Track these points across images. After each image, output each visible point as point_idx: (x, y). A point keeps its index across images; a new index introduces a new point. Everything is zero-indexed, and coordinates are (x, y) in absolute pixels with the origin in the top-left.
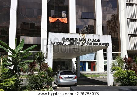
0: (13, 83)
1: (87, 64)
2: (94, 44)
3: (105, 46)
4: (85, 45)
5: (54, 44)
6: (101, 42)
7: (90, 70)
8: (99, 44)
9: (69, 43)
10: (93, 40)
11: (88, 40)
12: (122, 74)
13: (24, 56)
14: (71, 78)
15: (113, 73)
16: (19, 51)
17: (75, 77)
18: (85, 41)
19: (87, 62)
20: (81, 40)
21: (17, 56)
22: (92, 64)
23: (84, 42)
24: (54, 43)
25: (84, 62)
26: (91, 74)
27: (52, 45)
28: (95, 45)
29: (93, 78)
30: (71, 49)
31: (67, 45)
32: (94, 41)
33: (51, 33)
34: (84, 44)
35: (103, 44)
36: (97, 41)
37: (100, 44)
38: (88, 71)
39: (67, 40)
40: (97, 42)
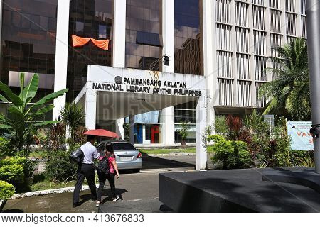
0: (21, 167)
1: (144, 131)
2: (176, 91)
3: (194, 95)
4: (159, 93)
5: (100, 89)
6: (188, 87)
7: (149, 141)
8: (183, 92)
9: (129, 89)
10: (173, 84)
11: (165, 84)
12: (226, 147)
13: (39, 112)
14: (131, 156)
15: (206, 146)
16: (27, 101)
17: (139, 155)
18: (159, 85)
19: (144, 126)
20: (152, 83)
21: (25, 111)
22: (153, 130)
23: (157, 87)
24: (100, 87)
25: (139, 126)
26: (153, 149)
27: (95, 90)
28: (176, 94)
29: (159, 155)
30: (129, 100)
31: (125, 91)
32: (175, 85)
33: (92, 66)
34: (158, 90)
35: (191, 92)
36: (181, 86)
37: (186, 91)
38: (146, 143)
39: (125, 81)
40: (181, 88)
